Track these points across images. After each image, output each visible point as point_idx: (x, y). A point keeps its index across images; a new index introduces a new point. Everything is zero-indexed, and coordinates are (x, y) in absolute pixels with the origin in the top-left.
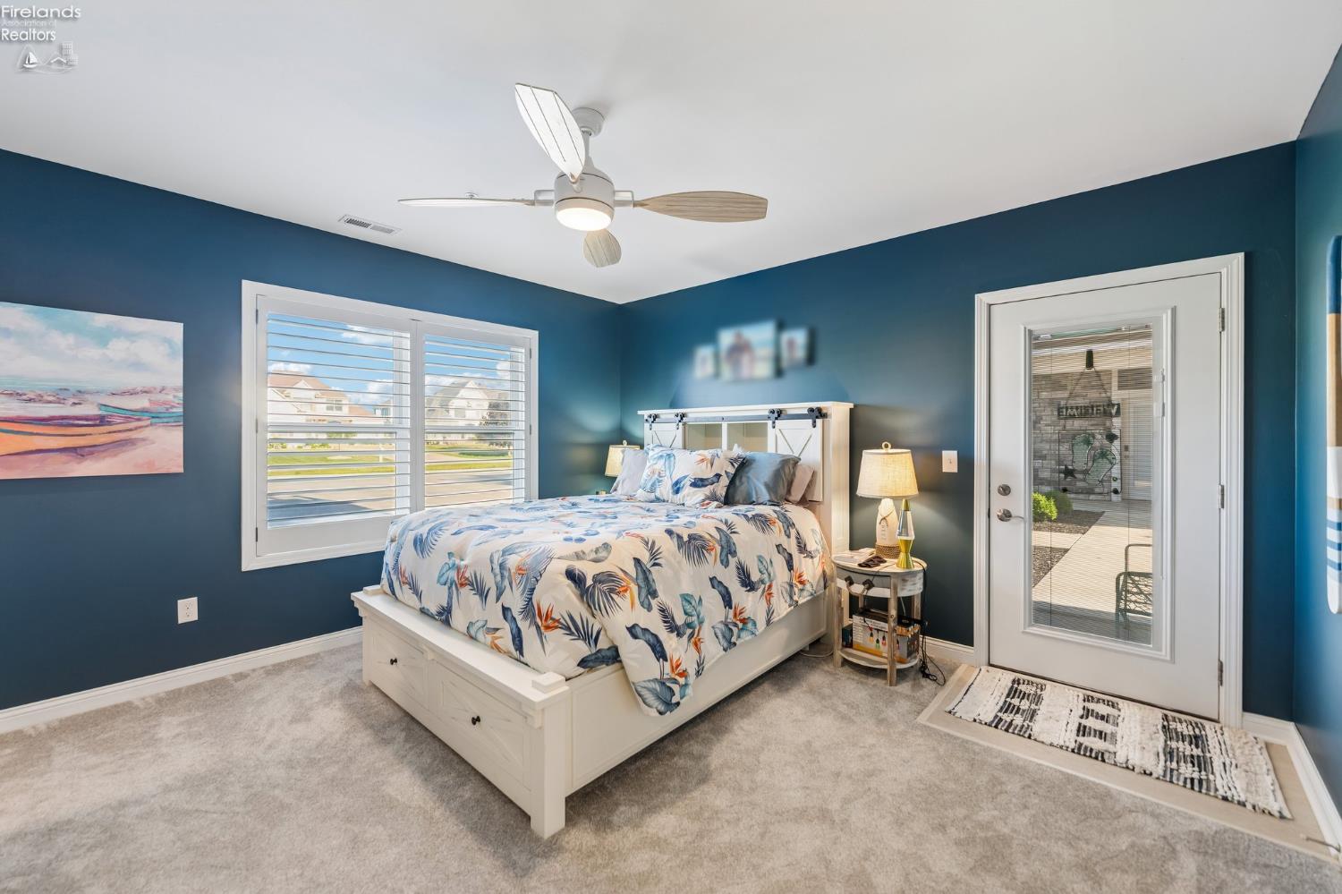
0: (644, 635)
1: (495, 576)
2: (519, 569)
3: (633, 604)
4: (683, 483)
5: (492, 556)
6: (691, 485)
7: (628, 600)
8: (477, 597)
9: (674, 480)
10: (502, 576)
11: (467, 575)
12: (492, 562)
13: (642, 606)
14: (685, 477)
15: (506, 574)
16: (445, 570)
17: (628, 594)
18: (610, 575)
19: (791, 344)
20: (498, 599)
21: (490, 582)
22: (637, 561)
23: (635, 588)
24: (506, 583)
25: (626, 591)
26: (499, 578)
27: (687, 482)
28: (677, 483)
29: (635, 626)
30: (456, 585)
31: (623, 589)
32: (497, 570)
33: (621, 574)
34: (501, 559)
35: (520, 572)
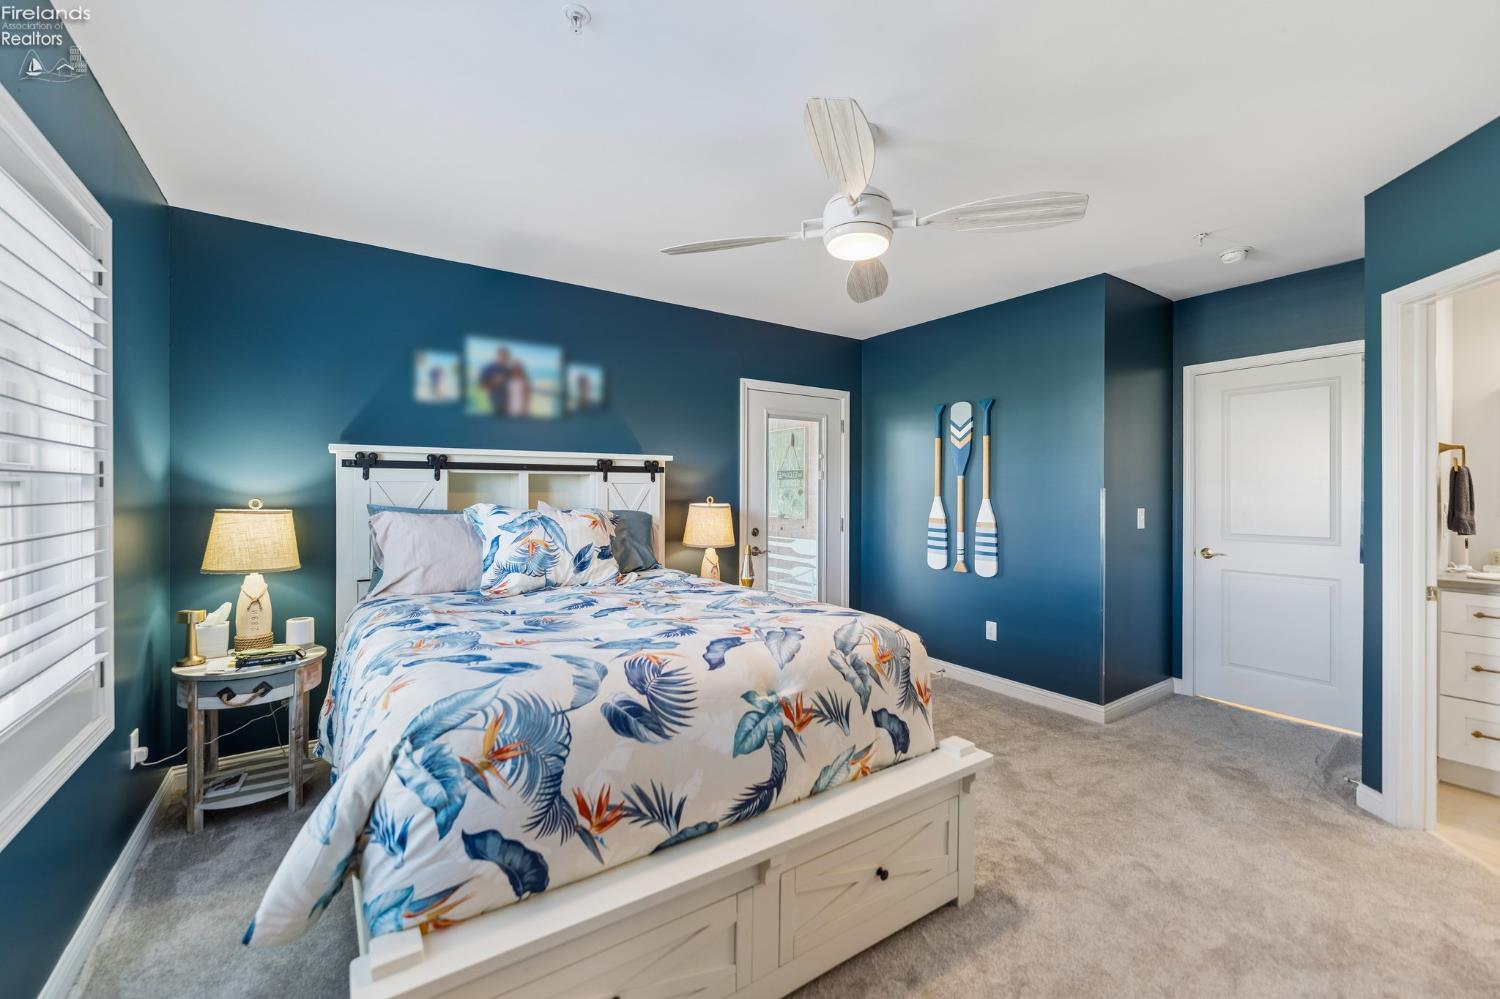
1: (852, 682)
2: (881, 657)
4: (587, 556)
5: (831, 661)
6: (599, 557)
8: (834, 724)
9: (575, 553)
10: (862, 677)
11: (807, 704)
12: (838, 668)
14: (589, 547)
15: (866, 671)
16: (749, 724)
19: (583, 383)
20: (864, 708)
21: (846, 693)
24: (871, 681)
26: (858, 682)
27: (594, 553)
28: (579, 556)
30: (790, 732)
32: (852, 673)
34: (848, 658)
35: (884, 660)
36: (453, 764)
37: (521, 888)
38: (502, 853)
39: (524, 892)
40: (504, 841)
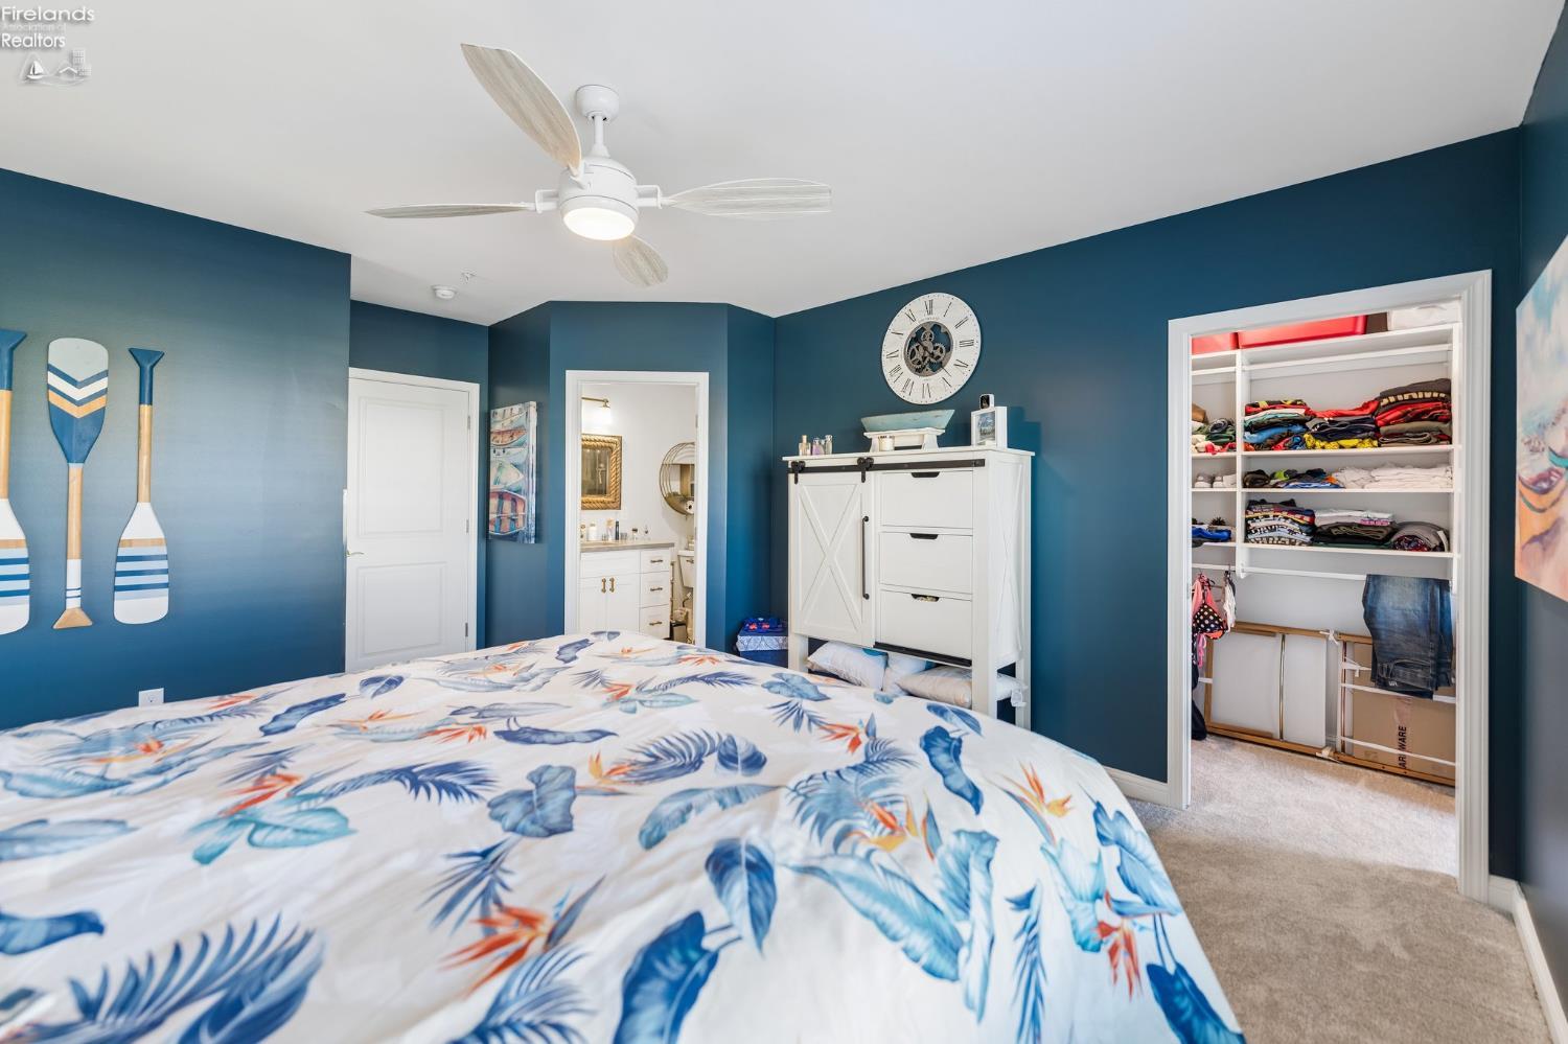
36: (943, 865)
37: (955, 743)
38: (951, 771)
39: (953, 739)
40: (944, 776)
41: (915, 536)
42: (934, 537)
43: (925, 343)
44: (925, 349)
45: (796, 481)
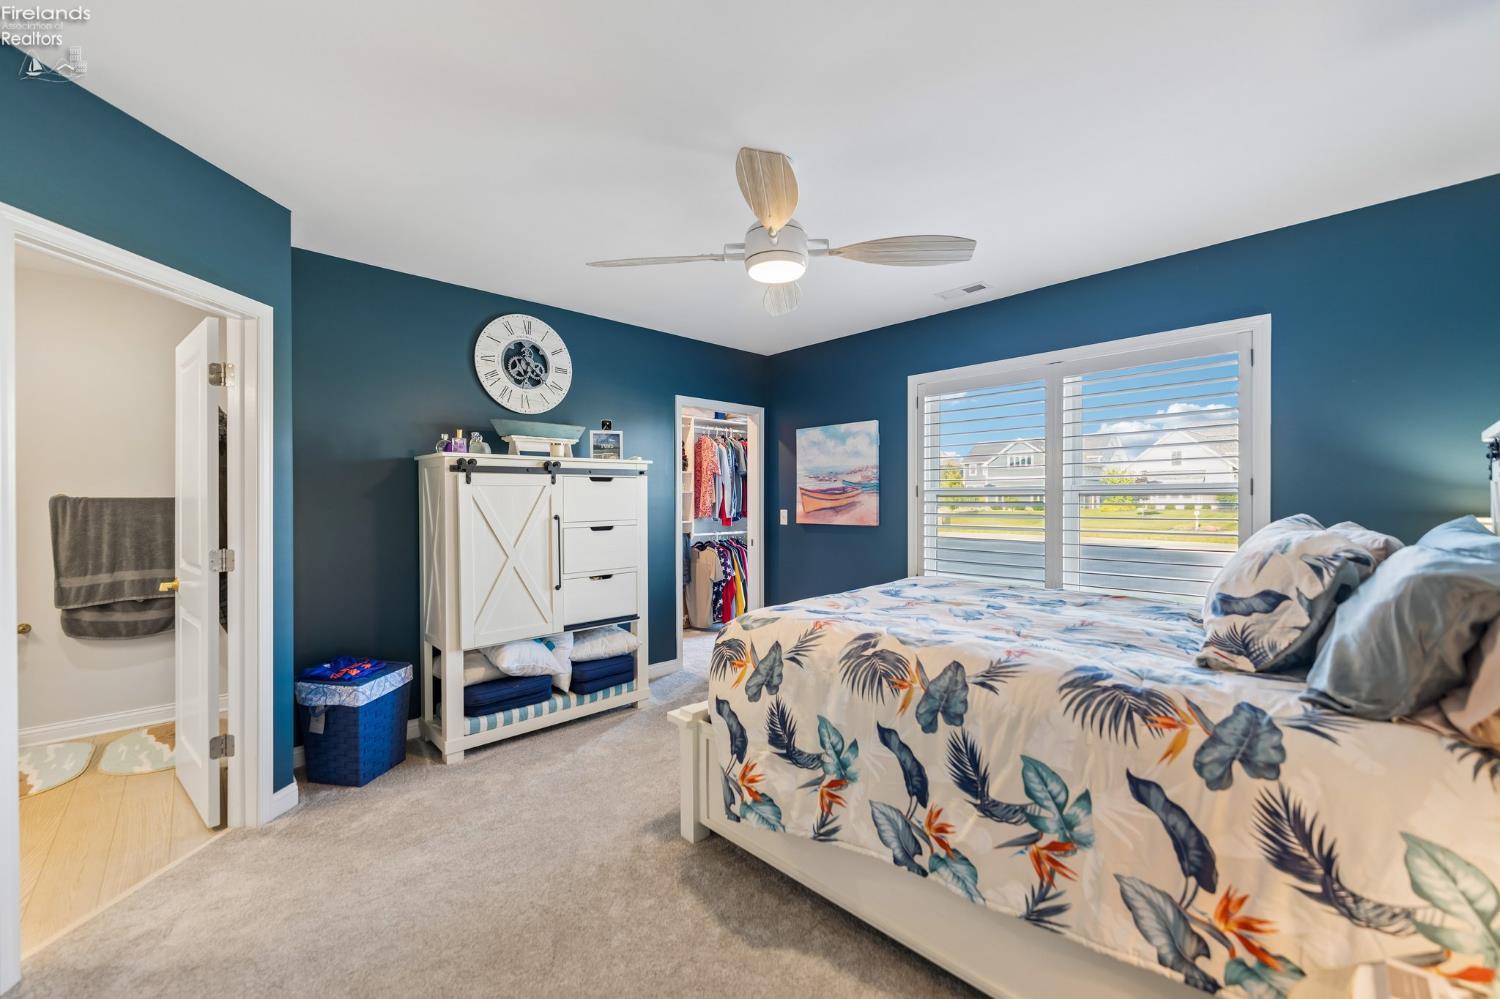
0: (729, 716)
3: (738, 682)
7: (736, 676)
13: (746, 690)
17: (740, 670)
18: (740, 645)
22: (777, 646)
23: (750, 669)
25: (741, 666)
29: (725, 702)
31: (741, 663)
33: (748, 649)
41: (594, 529)
42: (609, 528)
43: (527, 358)
44: (528, 364)
45: (468, 481)
